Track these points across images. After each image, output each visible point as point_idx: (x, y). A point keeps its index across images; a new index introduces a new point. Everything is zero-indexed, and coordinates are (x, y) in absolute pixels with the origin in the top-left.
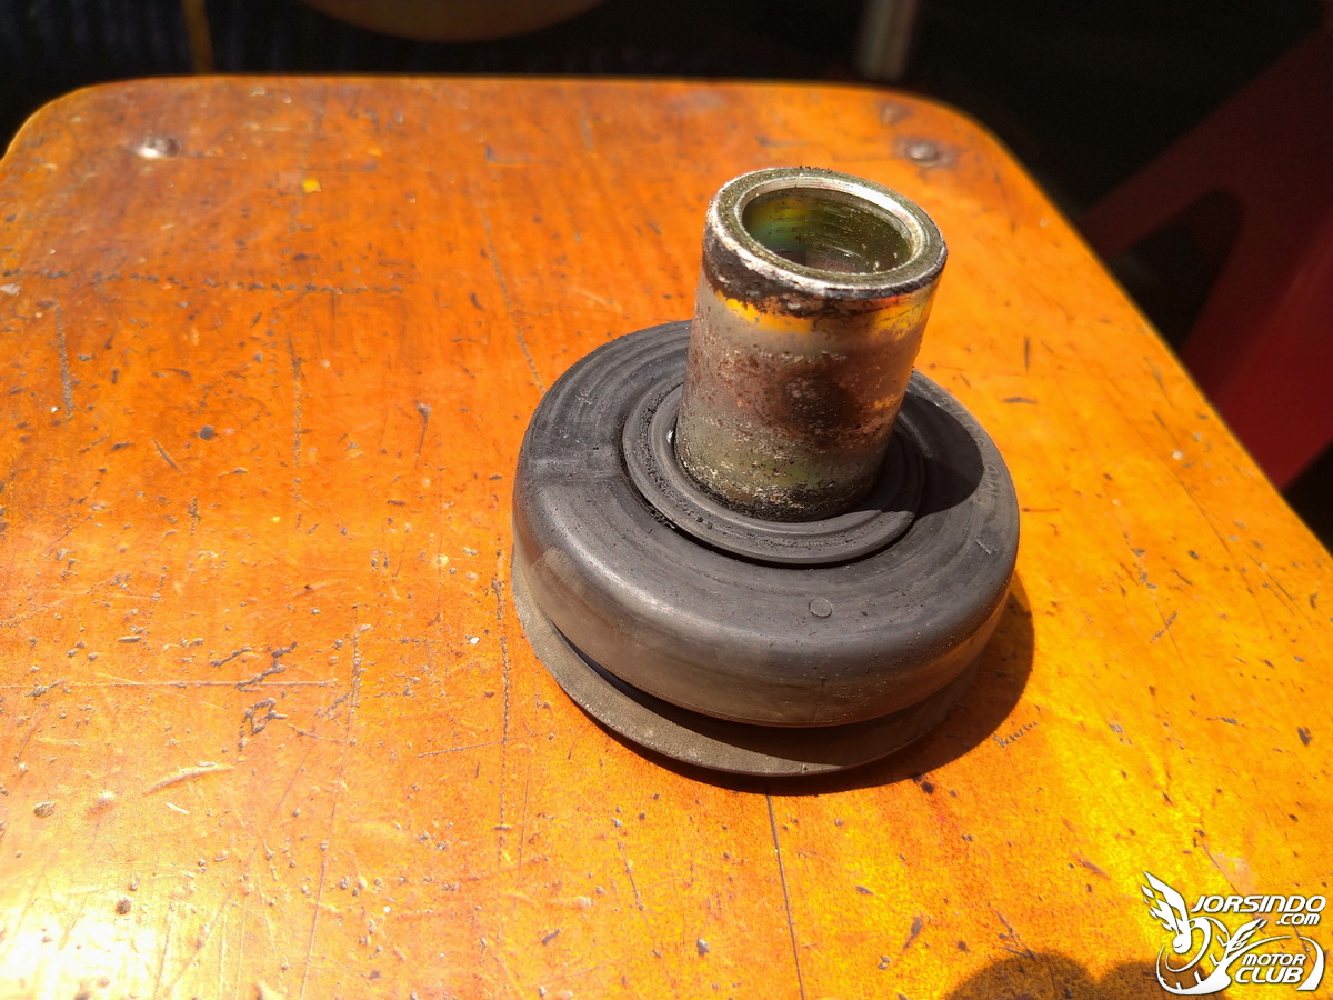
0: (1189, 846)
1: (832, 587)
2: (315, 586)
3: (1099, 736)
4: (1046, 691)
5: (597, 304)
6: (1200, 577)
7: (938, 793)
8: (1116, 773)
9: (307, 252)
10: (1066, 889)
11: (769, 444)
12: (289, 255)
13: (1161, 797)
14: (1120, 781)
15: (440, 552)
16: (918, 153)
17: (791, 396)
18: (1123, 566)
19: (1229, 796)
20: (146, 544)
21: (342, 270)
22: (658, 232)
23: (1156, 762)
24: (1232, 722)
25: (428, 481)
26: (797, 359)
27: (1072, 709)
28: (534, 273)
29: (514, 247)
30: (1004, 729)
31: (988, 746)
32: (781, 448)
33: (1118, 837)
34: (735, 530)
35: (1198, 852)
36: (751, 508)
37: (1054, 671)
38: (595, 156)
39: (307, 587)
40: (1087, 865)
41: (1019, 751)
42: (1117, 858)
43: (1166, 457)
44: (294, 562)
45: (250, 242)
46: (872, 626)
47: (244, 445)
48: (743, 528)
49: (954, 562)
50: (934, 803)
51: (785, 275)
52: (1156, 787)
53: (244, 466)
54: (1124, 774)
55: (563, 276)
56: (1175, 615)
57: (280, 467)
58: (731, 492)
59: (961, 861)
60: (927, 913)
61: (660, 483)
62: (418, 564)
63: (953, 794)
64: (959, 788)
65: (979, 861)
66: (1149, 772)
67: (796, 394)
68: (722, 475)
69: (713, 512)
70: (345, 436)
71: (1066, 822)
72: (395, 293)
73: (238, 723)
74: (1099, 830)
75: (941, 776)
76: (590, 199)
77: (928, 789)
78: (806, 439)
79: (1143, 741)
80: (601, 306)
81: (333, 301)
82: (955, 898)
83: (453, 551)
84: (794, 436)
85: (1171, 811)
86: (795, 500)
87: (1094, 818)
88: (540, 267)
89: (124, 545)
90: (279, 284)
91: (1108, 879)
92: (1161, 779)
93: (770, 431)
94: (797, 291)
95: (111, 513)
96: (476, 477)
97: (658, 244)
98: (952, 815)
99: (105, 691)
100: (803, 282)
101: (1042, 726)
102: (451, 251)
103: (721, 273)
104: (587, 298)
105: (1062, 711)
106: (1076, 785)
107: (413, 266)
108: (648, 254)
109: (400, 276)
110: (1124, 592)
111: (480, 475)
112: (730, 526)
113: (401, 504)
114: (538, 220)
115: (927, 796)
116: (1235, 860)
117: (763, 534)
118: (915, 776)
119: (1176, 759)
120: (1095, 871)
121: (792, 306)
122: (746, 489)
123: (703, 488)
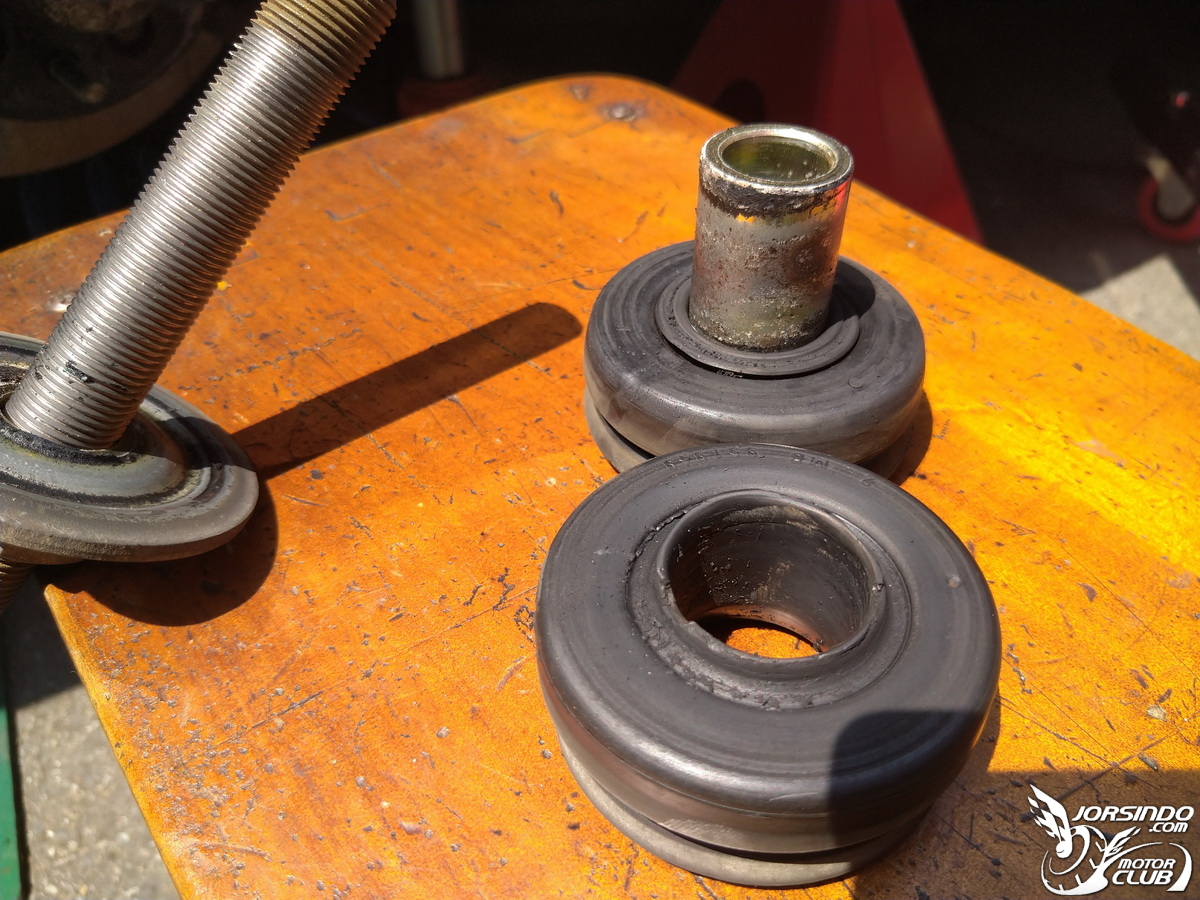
0: (1065, 446)
1: (853, 371)
2: (486, 531)
3: (984, 412)
4: (941, 401)
5: (502, 288)
6: (972, 307)
7: (930, 478)
8: (1006, 427)
9: (265, 331)
10: (1024, 494)
11: (787, 299)
12: (254, 337)
13: (1035, 429)
14: (1010, 429)
15: (546, 478)
16: (619, 113)
17: (799, 262)
18: (929, 318)
19: (1066, 413)
20: (348, 558)
21: (303, 333)
22: (499, 227)
23: (1020, 412)
24: (1040, 375)
25: (498, 440)
26: (801, 238)
27: (961, 404)
28: (442, 284)
29: (411, 273)
30: (936, 430)
31: (934, 442)
32: (794, 299)
33: (1029, 457)
34: (777, 363)
35: (1071, 447)
36: (779, 347)
37: (937, 390)
38: (408, 191)
39: (482, 534)
40: (1026, 477)
41: (951, 437)
42: (1035, 467)
43: (906, 248)
44: (459, 524)
45: (216, 340)
46: (887, 381)
47: (351, 471)
48: (783, 359)
49: (898, 332)
50: (931, 482)
51: (788, 190)
52: (1029, 424)
53: (364, 483)
54: (1010, 425)
55: (463, 279)
56: (974, 333)
57: (390, 474)
58: (763, 341)
59: (966, 504)
60: (970, 537)
61: (715, 355)
62: (538, 489)
63: (937, 474)
64: (938, 470)
65: (975, 500)
66: (1020, 419)
67: (802, 260)
68: (756, 333)
69: (760, 358)
70: (415, 436)
71: (1001, 462)
72: (358, 334)
73: (515, 628)
74: (1019, 458)
75: (924, 467)
76: (432, 221)
77: (923, 477)
78: (809, 287)
79: (1007, 404)
80: (506, 288)
81: (320, 356)
82: (977, 523)
83: (553, 473)
84: (802, 288)
85: (1044, 433)
86: (803, 331)
87: (1011, 453)
88: (441, 279)
89: (332, 566)
90: (267, 360)
91: (1039, 479)
92: (1028, 419)
93: (788, 291)
94: (799, 196)
95: (301, 551)
96: (525, 425)
97: (506, 234)
98: (944, 485)
99: (411, 652)
100: (800, 190)
101: (953, 419)
102: (370, 291)
103: (741, 203)
104: (493, 287)
105: (957, 408)
106: (991, 441)
107: (353, 311)
108: (506, 243)
109: (350, 321)
110: (940, 332)
111: (527, 423)
112: (775, 361)
113: (494, 460)
114: (410, 248)
115: (925, 481)
116: (1089, 441)
117: (795, 358)
118: (912, 474)
119: (1029, 405)
120: (1032, 478)
121: (796, 207)
122: (774, 335)
123: (741, 347)
